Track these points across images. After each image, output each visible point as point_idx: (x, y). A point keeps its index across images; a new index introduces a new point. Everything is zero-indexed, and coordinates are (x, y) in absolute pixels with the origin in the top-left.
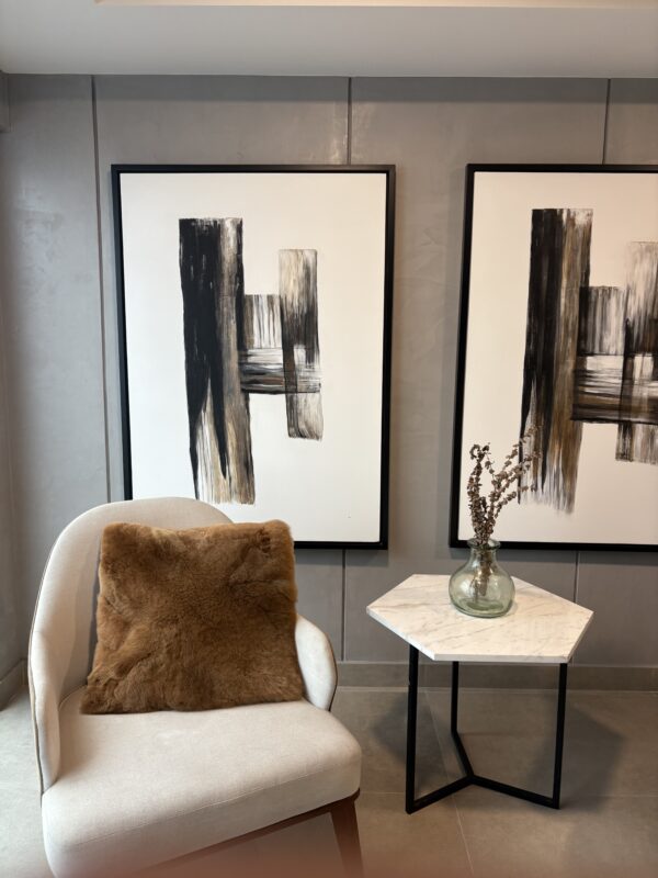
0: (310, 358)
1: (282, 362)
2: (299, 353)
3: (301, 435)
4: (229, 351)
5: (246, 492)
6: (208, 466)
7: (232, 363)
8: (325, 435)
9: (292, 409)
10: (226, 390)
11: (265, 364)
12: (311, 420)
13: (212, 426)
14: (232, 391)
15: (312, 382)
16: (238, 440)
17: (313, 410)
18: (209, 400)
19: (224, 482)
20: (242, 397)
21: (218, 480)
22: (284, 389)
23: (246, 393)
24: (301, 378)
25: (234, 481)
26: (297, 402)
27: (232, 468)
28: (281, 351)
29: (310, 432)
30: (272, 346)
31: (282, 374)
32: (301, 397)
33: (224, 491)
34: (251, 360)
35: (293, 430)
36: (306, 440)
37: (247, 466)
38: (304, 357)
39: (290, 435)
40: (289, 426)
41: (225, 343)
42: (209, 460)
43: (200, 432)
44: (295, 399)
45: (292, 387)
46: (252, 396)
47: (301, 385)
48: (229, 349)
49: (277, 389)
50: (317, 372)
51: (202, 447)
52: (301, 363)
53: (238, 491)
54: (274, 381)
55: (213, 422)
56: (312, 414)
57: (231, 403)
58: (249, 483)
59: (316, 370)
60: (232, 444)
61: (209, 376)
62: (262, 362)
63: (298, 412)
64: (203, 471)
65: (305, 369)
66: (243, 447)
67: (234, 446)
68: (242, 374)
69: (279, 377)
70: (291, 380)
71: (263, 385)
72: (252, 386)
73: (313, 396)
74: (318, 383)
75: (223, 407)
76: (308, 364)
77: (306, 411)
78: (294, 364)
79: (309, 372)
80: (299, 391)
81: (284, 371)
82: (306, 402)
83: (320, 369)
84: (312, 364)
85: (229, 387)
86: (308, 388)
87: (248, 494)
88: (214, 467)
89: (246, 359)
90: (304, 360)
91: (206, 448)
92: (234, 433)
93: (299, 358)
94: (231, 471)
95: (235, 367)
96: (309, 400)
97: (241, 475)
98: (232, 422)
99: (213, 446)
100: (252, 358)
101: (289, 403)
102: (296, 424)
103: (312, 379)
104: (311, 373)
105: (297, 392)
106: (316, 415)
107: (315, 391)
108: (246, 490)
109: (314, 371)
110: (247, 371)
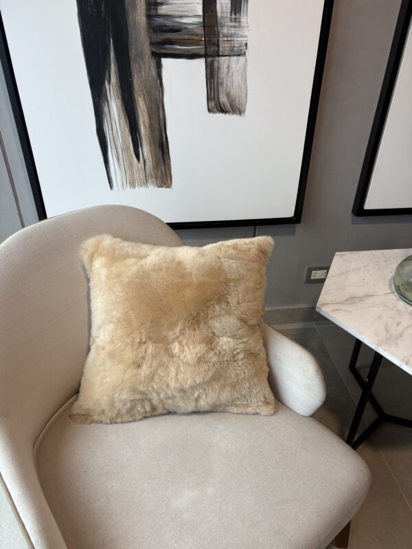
0: (236, 7)
1: (201, 14)
2: (223, 1)
3: (222, 110)
6: (120, 150)
7: (138, 16)
8: (249, 108)
9: (212, 76)
10: (133, 54)
11: (181, 17)
12: (234, 92)
13: (119, 102)
14: (140, 55)
16: (150, 118)
17: (237, 79)
18: (113, 67)
19: (138, 166)
20: (153, 64)
21: (131, 164)
22: (203, 52)
23: (158, 57)
24: (224, 36)
25: (149, 164)
26: (218, 68)
27: (146, 150)
29: (232, 102)
31: (201, 31)
32: (224, 62)
33: (139, 175)
34: (163, 10)
35: (212, 104)
36: (227, 115)
37: (162, 147)
38: (229, 6)
39: (210, 111)
40: (209, 99)
42: (119, 142)
43: (106, 109)
44: (216, 64)
45: (213, 49)
46: (166, 62)
47: (224, 46)
49: (196, 52)
50: (244, 27)
51: (110, 127)
52: (225, 15)
53: (153, 175)
54: (191, 41)
55: (120, 97)
56: (236, 84)
57: (140, 72)
58: (165, 165)
59: (242, 25)
60: (144, 122)
61: (111, 35)
62: (176, 13)
63: (220, 81)
64: (114, 155)
65: (230, 24)
66: (157, 126)
67: (147, 126)
68: (152, 31)
69: (197, 35)
70: (212, 39)
71: (178, 47)
72: (165, 48)
73: (238, 61)
74: (244, 43)
75: (131, 76)
76: (233, 16)
77: (229, 80)
78: (216, 16)
79: (235, 27)
80: (221, 54)
81: (204, 27)
82: (228, 67)
83: (247, 23)
84: (238, 16)
85: (136, 50)
86: (232, 50)
87: (165, 177)
88: (126, 149)
89: (156, 10)
90: (229, 10)
91: (115, 129)
92: (146, 110)
93: (222, 6)
94: (145, 154)
95: (142, 21)
96: (233, 66)
97: (156, 157)
98: (142, 96)
99: (122, 126)
100: (164, 7)
101: (209, 71)
102: (216, 97)
103: (237, 37)
104: (237, 29)
105: (219, 56)
106: (239, 85)
107: (240, 54)
108: (162, 174)
109: (240, 26)
110: (158, 26)
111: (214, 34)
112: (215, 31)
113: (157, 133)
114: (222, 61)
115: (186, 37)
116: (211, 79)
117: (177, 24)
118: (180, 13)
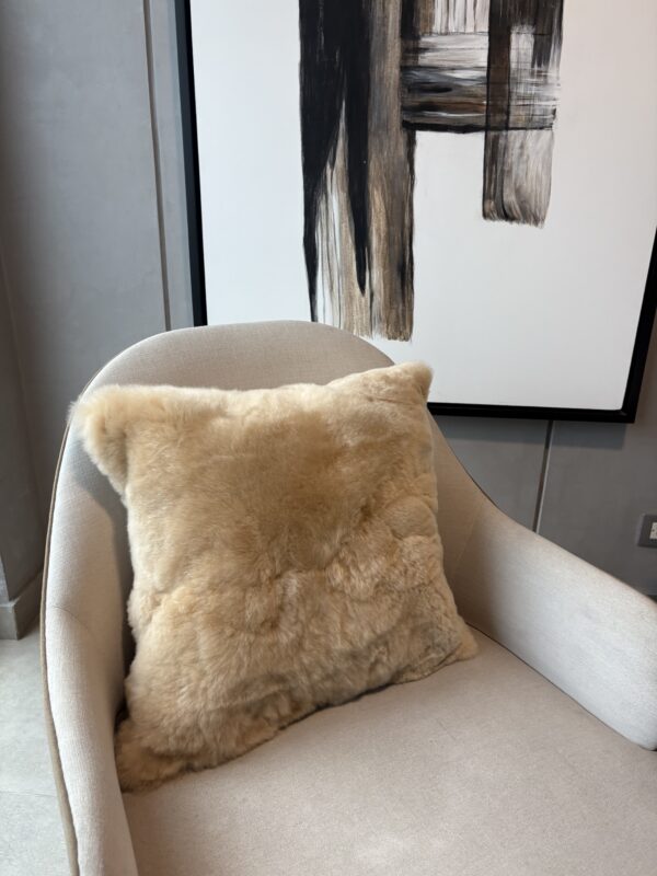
0: (542, 54)
1: (485, 64)
2: (522, 44)
3: (507, 215)
4: (385, 40)
5: (399, 319)
6: (336, 274)
7: (388, 68)
8: (552, 215)
9: (494, 161)
10: (373, 124)
11: (453, 69)
12: (528, 186)
13: (344, 196)
14: (386, 126)
15: (540, 106)
16: (389, 223)
17: (534, 166)
18: (341, 143)
19: (361, 301)
20: (402, 140)
21: (351, 297)
22: (482, 122)
23: (410, 128)
24: (519, 98)
25: (379, 299)
26: (506, 148)
27: (376, 275)
28: (486, 39)
29: (523, 210)
30: (470, 29)
31: (482, 90)
32: (515, 137)
33: (360, 317)
34: (426, 59)
35: (491, 205)
36: (515, 225)
37: (402, 272)
38: (530, 52)
39: (485, 215)
40: (486, 196)
41: (377, 22)
42: (337, 260)
43: (322, 207)
44: (502, 141)
45: (499, 118)
46: (422, 137)
47: (517, 114)
48: (385, 34)
49: (470, 122)
50: (552, 84)
51: (325, 234)
52: (522, 66)
53: (383, 317)
54: (466, 106)
55: (346, 189)
56: (532, 174)
57: (381, 151)
58: (404, 302)
59: (550, 81)
60: (378, 230)
61: (344, 95)
62: (446, 64)
63: (506, 168)
64: (326, 281)
65: (530, 80)
66: (398, 236)
67: (382, 235)
68: (406, 90)
69: (475, 96)
70: (499, 103)
71: (444, 114)
72: (423, 116)
73: (538, 137)
74: (551, 108)
75: (366, 157)
76: (536, 68)
77: (521, 166)
78: (508, 68)
79: (537, 85)
80: (511, 125)
81: (488, 84)
82: (522, 147)
83: (558, 78)
84: (543, 68)
85: (379, 118)
86: (530, 120)
87: (401, 322)
88: (345, 273)
89: (416, 59)
90: (530, 59)
91: (331, 238)
92: (383, 210)
93: (519, 54)
94: (375, 282)
95: (393, 76)
96: (530, 144)
97: (391, 289)
98: (380, 188)
99: (344, 234)
100: (428, 54)
101: (489, 152)
102: (498, 193)
103: (540, 100)
104: (541, 88)
105: (507, 128)
106: (537, 176)
107: (543, 126)
108: (398, 316)
109: (546, 83)
110: (415, 84)
111: (504, 96)
112: (504, 90)
113: (397, 248)
114: (513, 138)
115: (459, 99)
116: (491, 165)
117: (446, 80)
118: (452, 64)
